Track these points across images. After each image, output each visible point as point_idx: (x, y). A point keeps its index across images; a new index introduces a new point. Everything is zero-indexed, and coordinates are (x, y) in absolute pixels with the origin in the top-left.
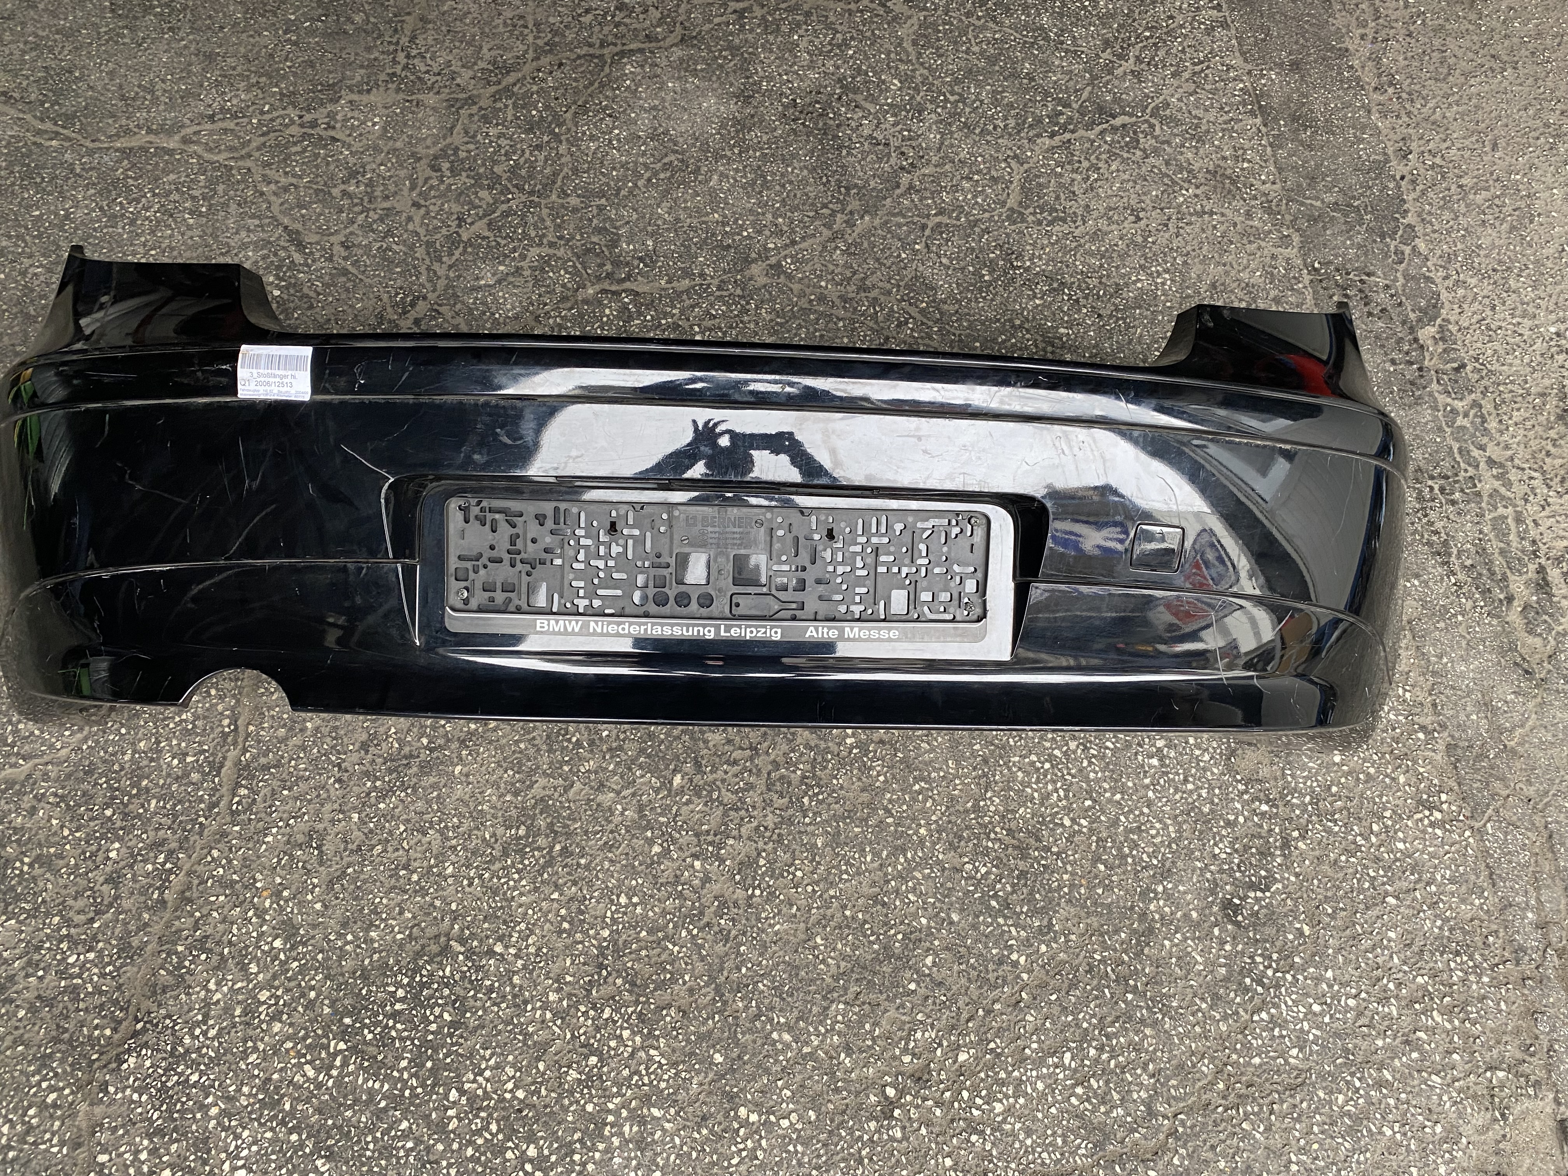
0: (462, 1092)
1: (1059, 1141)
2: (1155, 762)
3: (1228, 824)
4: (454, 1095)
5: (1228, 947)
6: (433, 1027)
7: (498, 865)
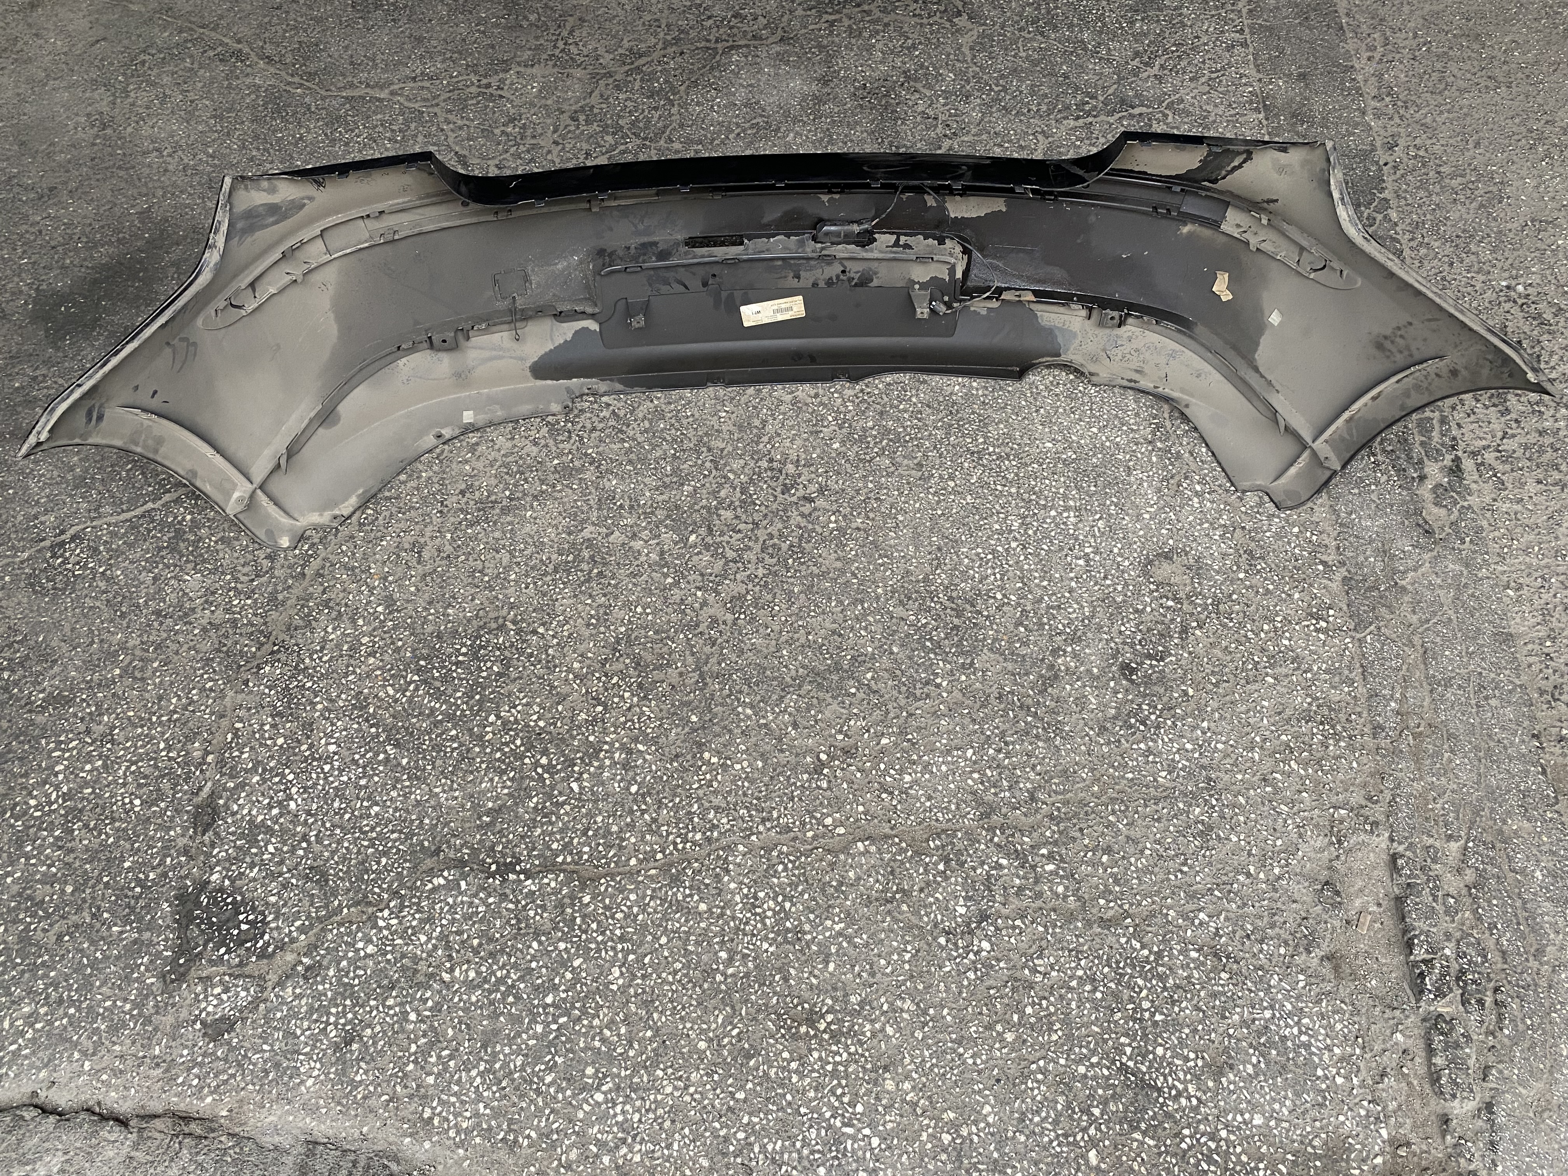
0: (498, 717)
1: (953, 807)
2: (1081, 562)
3: (1137, 611)
4: (492, 718)
5: (1120, 696)
6: (484, 674)
7: (549, 578)
